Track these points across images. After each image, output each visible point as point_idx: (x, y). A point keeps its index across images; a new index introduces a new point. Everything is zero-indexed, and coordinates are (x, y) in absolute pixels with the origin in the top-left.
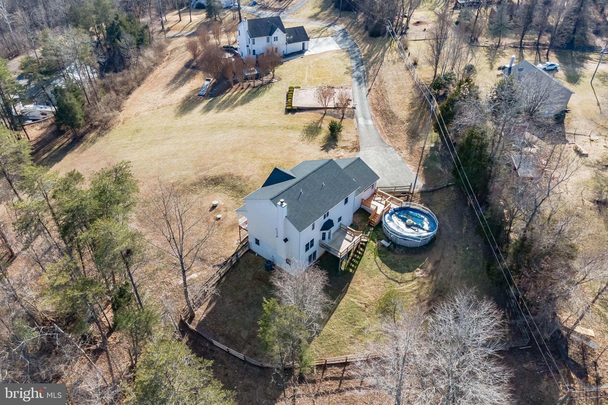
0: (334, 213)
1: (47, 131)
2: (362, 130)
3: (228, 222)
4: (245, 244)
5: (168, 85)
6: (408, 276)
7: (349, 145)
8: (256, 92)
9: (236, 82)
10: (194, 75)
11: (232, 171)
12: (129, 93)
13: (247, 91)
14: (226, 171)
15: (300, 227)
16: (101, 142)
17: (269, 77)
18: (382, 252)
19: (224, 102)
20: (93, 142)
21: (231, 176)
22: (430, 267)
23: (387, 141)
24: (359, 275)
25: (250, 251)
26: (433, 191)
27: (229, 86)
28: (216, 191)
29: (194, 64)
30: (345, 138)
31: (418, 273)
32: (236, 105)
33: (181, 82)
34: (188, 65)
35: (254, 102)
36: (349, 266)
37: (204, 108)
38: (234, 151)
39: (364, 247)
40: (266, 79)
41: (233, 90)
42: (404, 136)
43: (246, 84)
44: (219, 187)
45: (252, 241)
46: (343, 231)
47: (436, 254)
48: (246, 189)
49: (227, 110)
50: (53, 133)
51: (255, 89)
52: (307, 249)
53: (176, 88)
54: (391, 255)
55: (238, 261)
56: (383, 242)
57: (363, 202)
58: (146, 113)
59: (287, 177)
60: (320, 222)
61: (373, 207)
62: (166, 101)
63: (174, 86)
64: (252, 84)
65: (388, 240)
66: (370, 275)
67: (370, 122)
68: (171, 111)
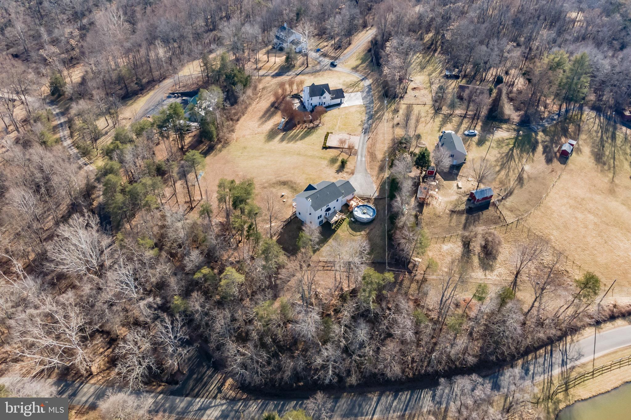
0: (331, 205)
1: (192, 140)
2: (358, 163)
3: (288, 203)
4: (294, 214)
5: (261, 118)
6: (358, 233)
7: (349, 171)
8: (310, 131)
9: (299, 123)
10: (276, 113)
11: (292, 179)
12: (238, 120)
13: (304, 131)
14: (289, 179)
15: (316, 209)
16: (224, 152)
17: (318, 121)
18: (350, 223)
19: (292, 136)
20: (220, 151)
21: (291, 181)
22: (368, 231)
23: (368, 171)
24: (339, 231)
25: (296, 217)
26: (381, 199)
27: (295, 126)
28: (284, 188)
29: (276, 105)
30: (348, 167)
31: (363, 233)
32: (297, 140)
33: (268, 117)
34: (273, 105)
35: (307, 139)
36: (336, 227)
37: (281, 139)
38: (294, 168)
39: (343, 220)
40: (316, 123)
41: (297, 128)
42: (377, 169)
43: (304, 125)
44: (285, 186)
45: (297, 213)
46: (335, 213)
47: (372, 226)
48: (298, 189)
49: (292, 142)
50: (197, 141)
51: (309, 130)
52: (319, 218)
53: (266, 121)
54: (354, 224)
55: (291, 220)
56: (352, 219)
57: (347, 201)
58: (249, 137)
59: (314, 189)
60: (325, 208)
61: (351, 204)
62: (260, 130)
63: (264, 119)
64: (308, 125)
65: (354, 218)
66: (343, 231)
67: (364, 159)
68: (262, 137)
